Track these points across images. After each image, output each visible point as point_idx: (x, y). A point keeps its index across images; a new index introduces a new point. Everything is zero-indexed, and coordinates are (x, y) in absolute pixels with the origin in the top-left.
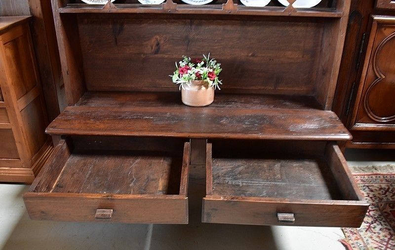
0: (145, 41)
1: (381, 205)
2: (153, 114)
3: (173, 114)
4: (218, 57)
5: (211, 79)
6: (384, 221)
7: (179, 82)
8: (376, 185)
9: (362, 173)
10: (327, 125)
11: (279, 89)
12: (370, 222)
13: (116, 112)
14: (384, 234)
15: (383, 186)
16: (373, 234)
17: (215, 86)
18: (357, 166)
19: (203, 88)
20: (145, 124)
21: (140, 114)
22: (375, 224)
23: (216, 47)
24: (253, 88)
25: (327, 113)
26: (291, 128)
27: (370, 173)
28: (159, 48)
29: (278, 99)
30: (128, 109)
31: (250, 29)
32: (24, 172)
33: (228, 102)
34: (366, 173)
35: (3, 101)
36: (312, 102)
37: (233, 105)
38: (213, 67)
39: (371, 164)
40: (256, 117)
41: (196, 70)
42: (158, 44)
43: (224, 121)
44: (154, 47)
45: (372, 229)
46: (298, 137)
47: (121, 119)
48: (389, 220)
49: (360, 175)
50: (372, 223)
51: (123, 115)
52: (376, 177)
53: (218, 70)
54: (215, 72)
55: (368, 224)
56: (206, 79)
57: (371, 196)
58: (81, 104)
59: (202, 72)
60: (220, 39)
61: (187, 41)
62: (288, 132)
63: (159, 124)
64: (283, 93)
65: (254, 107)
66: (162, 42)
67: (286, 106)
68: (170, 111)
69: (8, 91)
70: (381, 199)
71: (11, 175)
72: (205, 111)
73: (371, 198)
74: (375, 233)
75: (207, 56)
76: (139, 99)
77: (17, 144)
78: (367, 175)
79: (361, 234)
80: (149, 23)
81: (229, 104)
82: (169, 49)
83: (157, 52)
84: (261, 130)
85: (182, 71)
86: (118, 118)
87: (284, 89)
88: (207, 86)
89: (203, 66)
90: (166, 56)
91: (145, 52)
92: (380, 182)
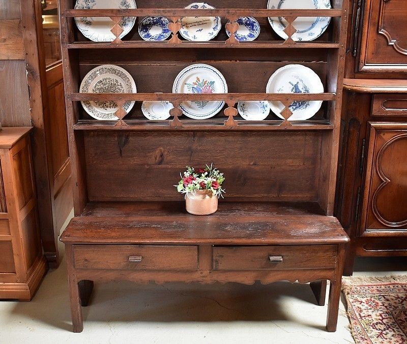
0: (149, 152)
1: (395, 313)
2: (160, 223)
3: (179, 222)
4: (220, 167)
5: (215, 188)
6: (397, 328)
7: (184, 192)
8: (393, 295)
9: (379, 283)
10: (328, 229)
11: (282, 196)
12: (382, 329)
13: (124, 222)
14: (395, 339)
15: (400, 295)
16: (384, 339)
17: (218, 195)
18: (373, 277)
19: (207, 197)
20: (153, 232)
21: (147, 223)
22: (387, 331)
23: (218, 158)
24: (256, 195)
25: (329, 218)
26: (292, 233)
27: (388, 283)
28: (163, 159)
29: (281, 206)
30: (135, 219)
31: (250, 139)
32: (19, 287)
33: (231, 210)
34: (383, 283)
35: (7, 212)
36: (314, 208)
37: (237, 213)
38: (216, 177)
39: (389, 274)
40: (259, 223)
41: (200, 180)
42: (162, 155)
43: (228, 228)
44: (157, 159)
45: (384, 335)
46: (299, 240)
47: (131, 228)
48: (402, 327)
49: (376, 285)
50: (385, 330)
51: (131, 224)
52: (394, 287)
53: (221, 179)
54: (219, 181)
55: (380, 331)
56: (210, 188)
57: (386, 305)
58: (87, 215)
59: (206, 182)
60: (222, 149)
61: (190, 151)
62: (289, 236)
63: (168, 231)
64: (286, 200)
65: (257, 215)
66: (166, 153)
67: (289, 213)
68: (175, 220)
69: (14, 203)
70: (396, 307)
71: (4, 290)
72: (210, 219)
73: (386, 307)
74: (386, 339)
75: (209, 165)
76: (144, 209)
77: (14, 257)
78: (383, 285)
79: (372, 339)
80: (154, 136)
81: (233, 212)
82: (172, 160)
83: (160, 163)
84: (264, 235)
85: (187, 181)
86: (126, 227)
87: (287, 196)
88: (211, 196)
89: (206, 176)
90: (170, 167)
91: (149, 163)
92: (398, 291)
